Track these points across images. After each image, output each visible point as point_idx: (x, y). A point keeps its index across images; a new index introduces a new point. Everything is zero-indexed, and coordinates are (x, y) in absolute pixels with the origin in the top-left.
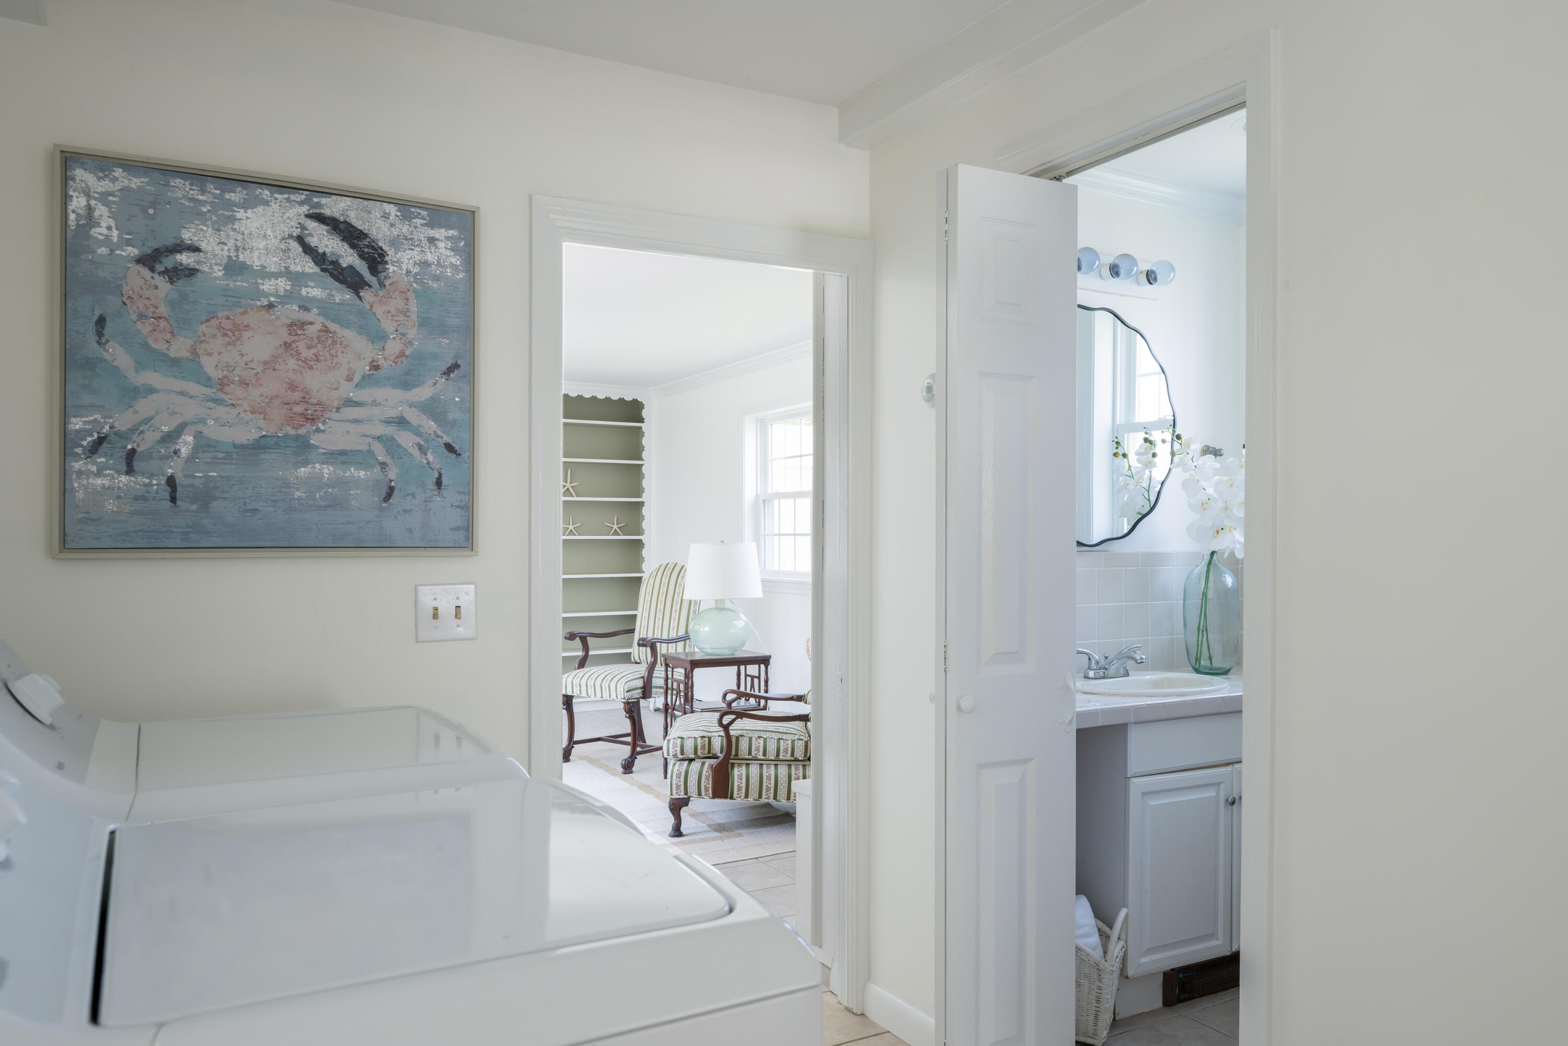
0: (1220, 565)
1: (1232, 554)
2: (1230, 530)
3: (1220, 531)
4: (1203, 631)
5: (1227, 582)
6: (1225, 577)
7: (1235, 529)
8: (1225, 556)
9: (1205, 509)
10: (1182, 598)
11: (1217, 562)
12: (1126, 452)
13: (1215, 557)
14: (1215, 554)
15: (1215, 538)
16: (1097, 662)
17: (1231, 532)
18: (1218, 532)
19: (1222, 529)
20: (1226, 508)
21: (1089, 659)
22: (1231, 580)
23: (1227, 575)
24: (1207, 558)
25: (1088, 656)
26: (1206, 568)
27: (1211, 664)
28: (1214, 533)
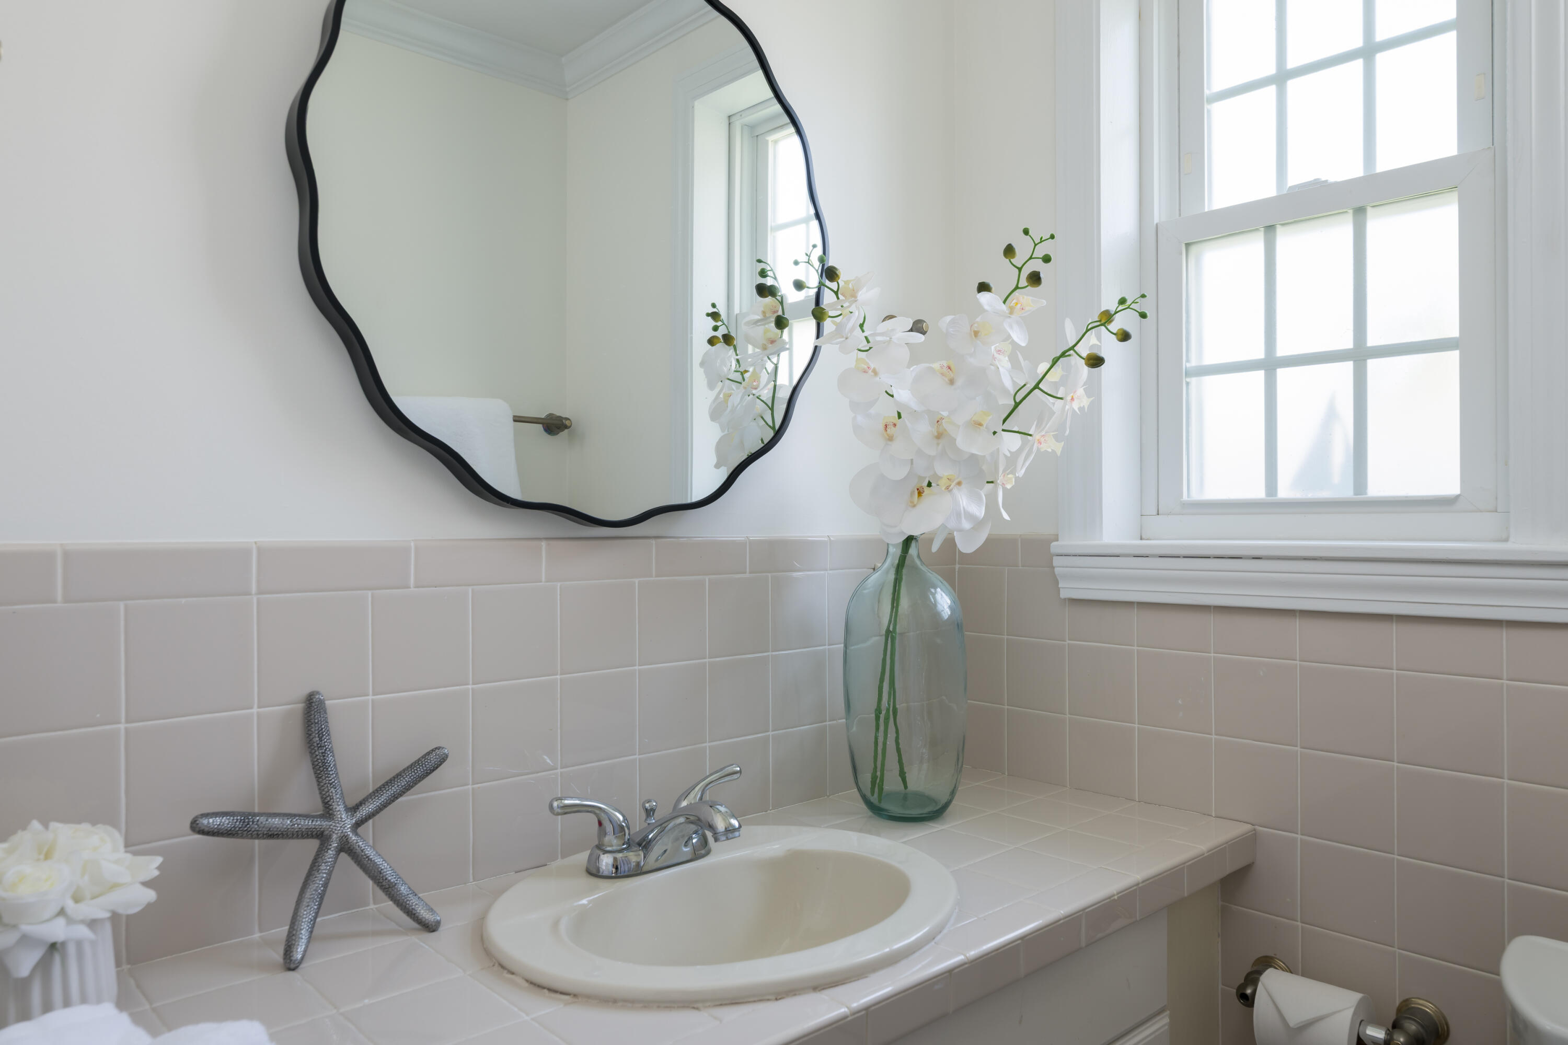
0: (924, 568)
1: (950, 543)
2: (947, 488)
3: (927, 490)
4: (887, 719)
5: (939, 608)
6: (934, 595)
7: (959, 484)
8: (935, 548)
9: (891, 439)
10: (842, 640)
11: (918, 562)
12: (733, 334)
13: (913, 551)
14: (913, 544)
15: (914, 506)
16: (620, 830)
17: (950, 491)
18: (920, 493)
19: (929, 485)
20: (939, 436)
21: (600, 824)
22: (949, 602)
23: (939, 590)
24: (896, 552)
25: (595, 813)
26: (892, 576)
27: (906, 787)
28: (912, 494)
